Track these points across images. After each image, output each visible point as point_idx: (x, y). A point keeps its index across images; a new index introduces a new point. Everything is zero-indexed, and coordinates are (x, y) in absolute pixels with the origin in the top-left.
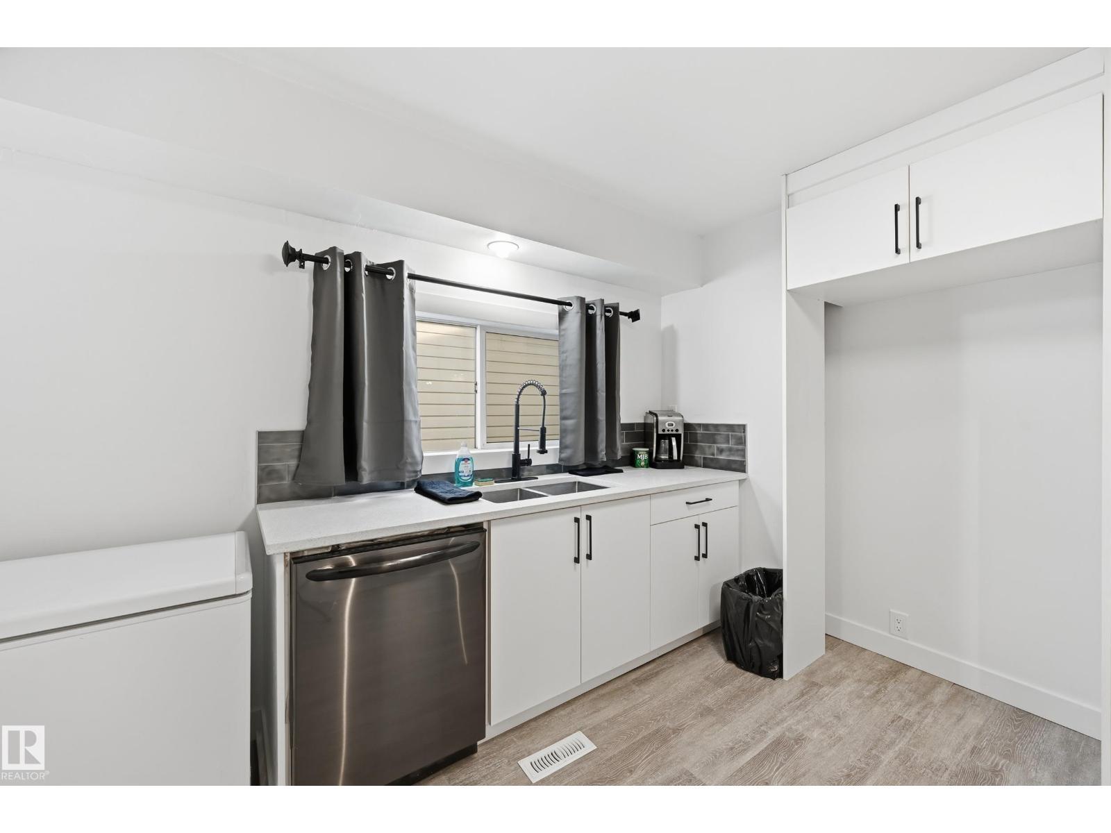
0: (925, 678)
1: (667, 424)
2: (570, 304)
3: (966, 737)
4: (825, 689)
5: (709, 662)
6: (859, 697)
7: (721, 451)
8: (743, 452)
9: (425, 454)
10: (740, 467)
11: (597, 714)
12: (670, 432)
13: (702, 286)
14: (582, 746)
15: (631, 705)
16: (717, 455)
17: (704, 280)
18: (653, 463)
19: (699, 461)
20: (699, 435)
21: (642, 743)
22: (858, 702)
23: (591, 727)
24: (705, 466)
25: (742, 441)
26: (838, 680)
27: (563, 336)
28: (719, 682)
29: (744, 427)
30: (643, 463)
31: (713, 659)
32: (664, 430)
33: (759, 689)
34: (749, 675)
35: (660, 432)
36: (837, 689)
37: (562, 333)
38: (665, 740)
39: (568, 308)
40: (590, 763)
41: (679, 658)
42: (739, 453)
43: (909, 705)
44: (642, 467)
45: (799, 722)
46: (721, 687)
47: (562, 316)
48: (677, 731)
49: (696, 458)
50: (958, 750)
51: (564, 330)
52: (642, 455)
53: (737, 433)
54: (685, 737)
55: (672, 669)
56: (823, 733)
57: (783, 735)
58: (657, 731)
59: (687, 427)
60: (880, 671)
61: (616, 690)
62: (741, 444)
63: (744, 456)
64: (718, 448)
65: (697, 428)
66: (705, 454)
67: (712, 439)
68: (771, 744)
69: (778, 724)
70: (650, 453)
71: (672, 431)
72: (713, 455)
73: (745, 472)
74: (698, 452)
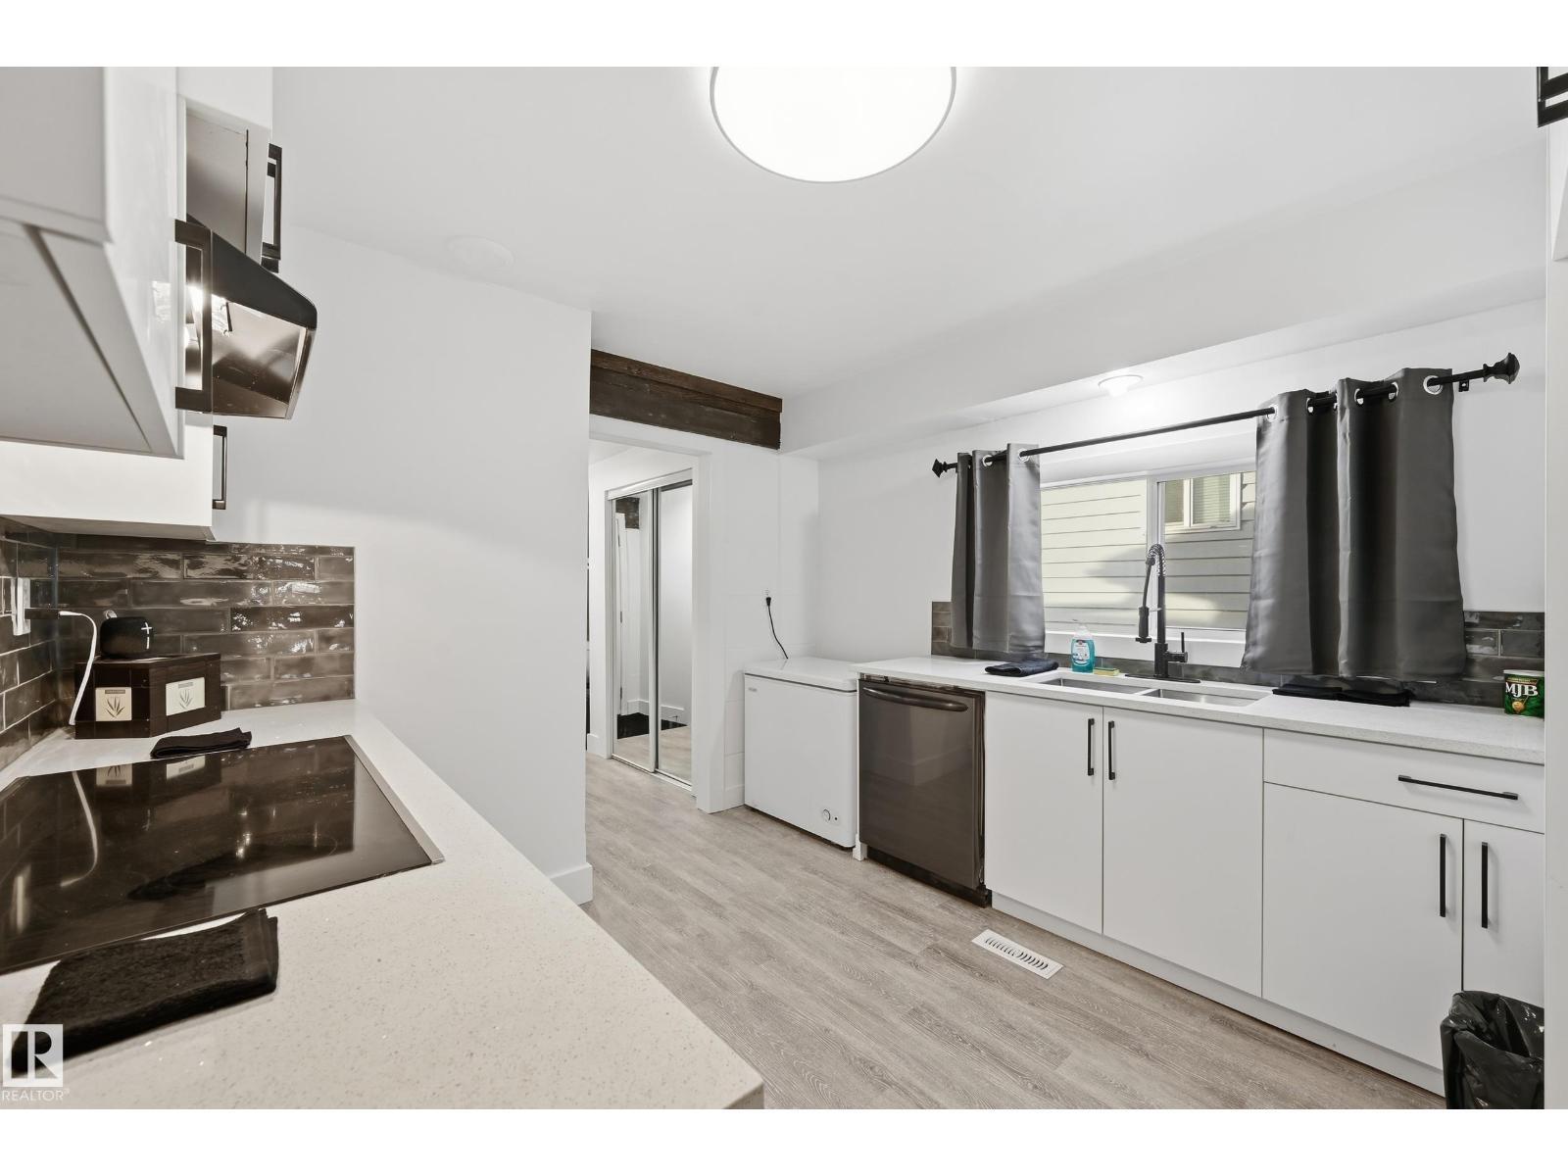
2: (1271, 411)
9: (1047, 632)
27: (1262, 463)
37: (1261, 460)
51: (1264, 454)
61: (1174, 997)
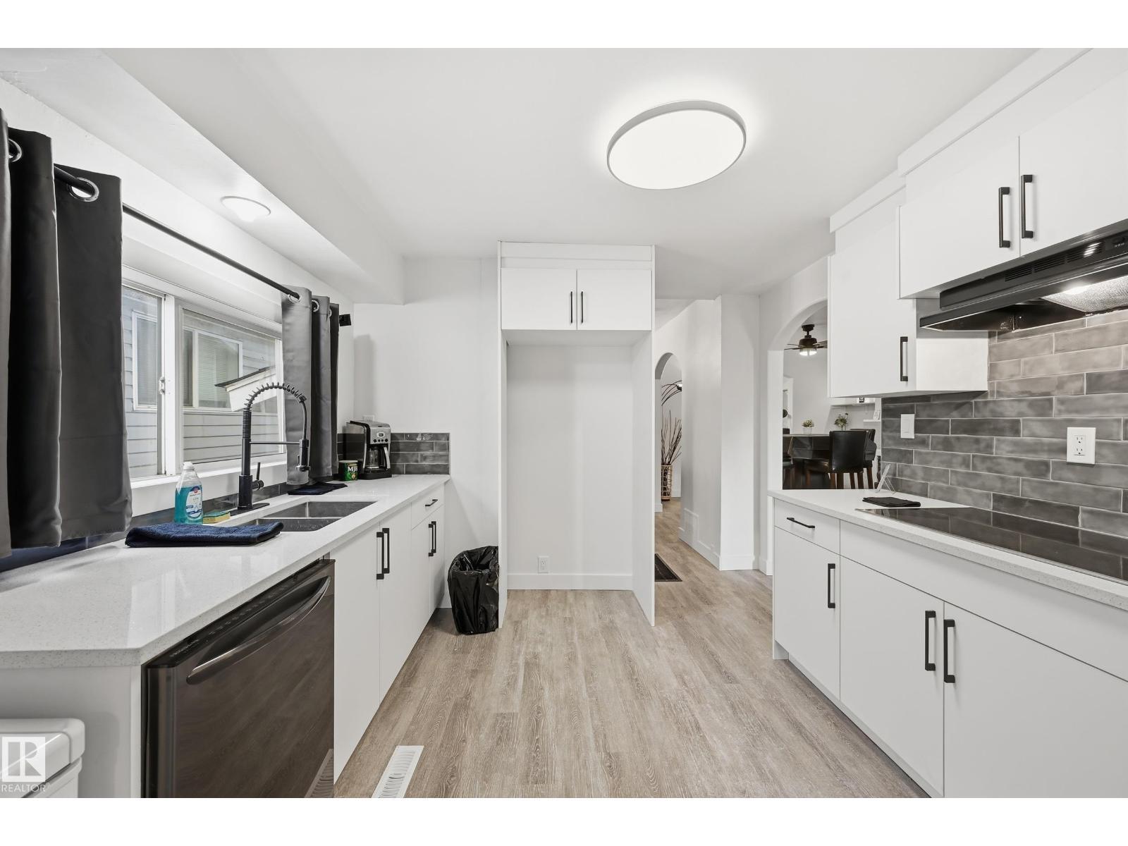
0: (559, 593)
1: (378, 434)
2: (298, 297)
3: (593, 613)
4: (524, 622)
5: (446, 642)
6: (542, 617)
7: (425, 458)
8: (447, 457)
10: (445, 470)
11: (397, 726)
12: (381, 442)
13: (404, 304)
14: (411, 754)
15: (419, 702)
16: (421, 461)
17: (408, 299)
18: (362, 475)
19: (401, 470)
20: (401, 444)
21: (453, 721)
22: (543, 620)
23: (403, 737)
24: (408, 473)
25: (446, 448)
26: (525, 615)
27: (287, 331)
28: (465, 651)
29: (447, 436)
30: (354, 476)
31: (448, 640)
32: (375, 441)
33: (492, 641)
34: (478, 636)
35: (372, 442)
36: (529, 619)
37: (287, 327)
38: (466, 707)
39: (293, 299)
40: (429, 759)
41: (421, 650)
42: (443, 458)
43: (564, 610)
44: (352, 480)
45: (527, 647)
46: (469, 653)
47: (286, 306)
48: (468, 696)
49: (398, 466)
50: (595, 621)
51: (289, 324)
52: (352, 467)
53: (440, 442)
54: (476, 695)
55: (423, 661)
56: (543, 646)
57: (526, 659)
58: (456, 705)
59: (393, 436)
60: (539, 598)
62: (445, 450)
63: (448, 460)
64: (422, 455)
65: (399, 437)
66: (408, 461)
67: (417, 447)
68: (525, 668)
69: (519, 654)
70: (360, 464)
71: (382, 441)
72: (417, 461)
73: (448, 474)
74: (400, 460)
